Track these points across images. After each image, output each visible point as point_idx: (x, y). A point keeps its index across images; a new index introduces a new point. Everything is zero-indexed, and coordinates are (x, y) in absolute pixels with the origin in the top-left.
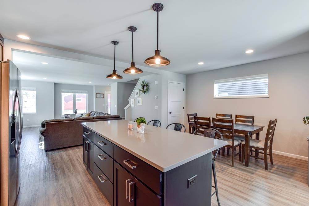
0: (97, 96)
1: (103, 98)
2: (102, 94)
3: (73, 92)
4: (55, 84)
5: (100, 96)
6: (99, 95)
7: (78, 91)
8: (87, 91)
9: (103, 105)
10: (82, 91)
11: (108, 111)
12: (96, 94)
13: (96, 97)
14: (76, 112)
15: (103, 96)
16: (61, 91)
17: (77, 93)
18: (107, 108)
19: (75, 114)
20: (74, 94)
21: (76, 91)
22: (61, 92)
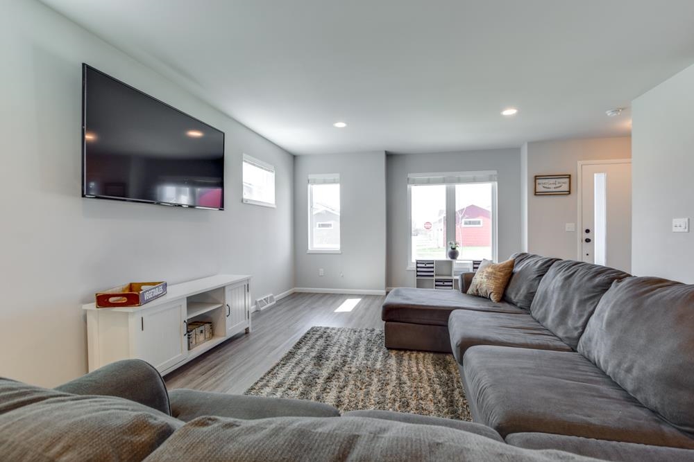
0: (540, 189)
1: (569, 192)
2: (562, 177)
3: (444, 181)
4: (390, 156)
5: (551, 185)
6: (544, 181)
7: (463, 174)
8: (495, 172)
9: (569, 227)
11: (590, 254)
12: (536, 178)
13: (536, 193)
14: (454, 254)
15: (565, 188)
16: (408, 179)
17: (459, 181)
18: (588, 240)
19: (449, 259)
20: (449, 185)
21: (456, 174)
22: (408, 183)
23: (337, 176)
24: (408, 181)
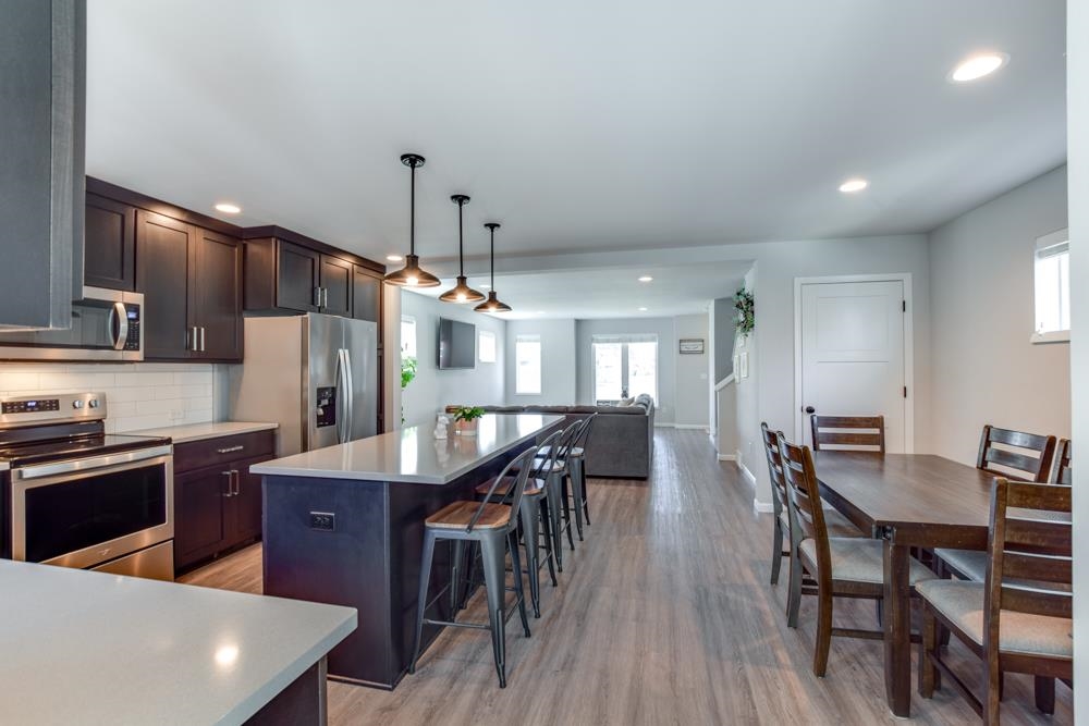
0: (683, 349)
1: (703, 352)
2: (699, 340)
3: (618, 341)
4: (578, 322)
5: (691, 346)
6: (686, 344)
7: (633, 336)
8: (656, 335)
9: (704, 376)
10: (644, 336)
12: (681, 341)
13: (681, 352)
15: (700, 348)
16: (593, 338)
17: (631, 341)
20: (624, 344)
21: (628, 336)
22: (593, 342)
23: (538, 337)
24: (592, 340)
